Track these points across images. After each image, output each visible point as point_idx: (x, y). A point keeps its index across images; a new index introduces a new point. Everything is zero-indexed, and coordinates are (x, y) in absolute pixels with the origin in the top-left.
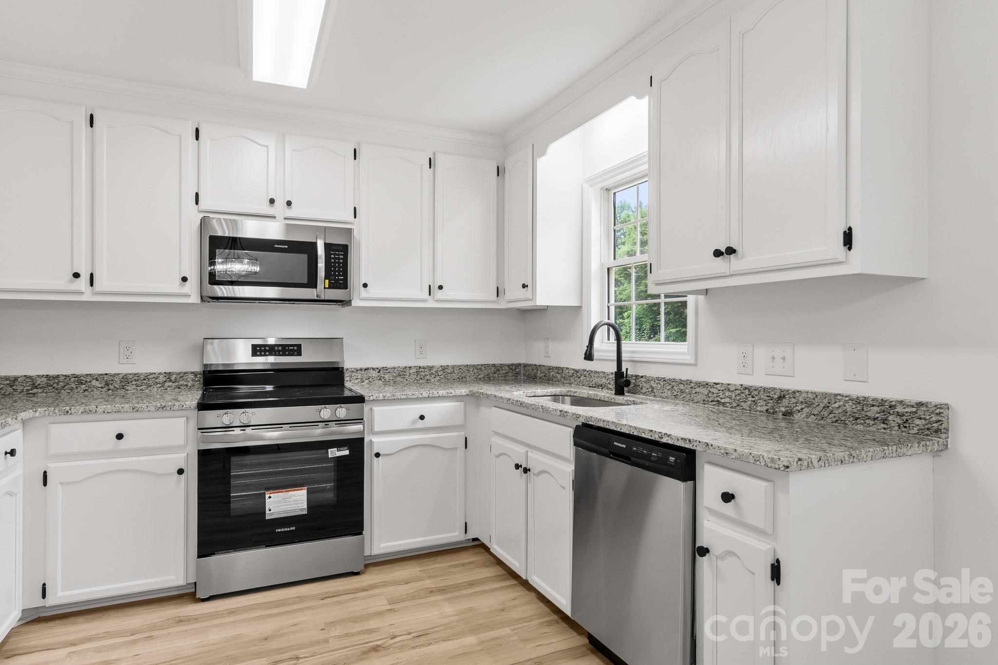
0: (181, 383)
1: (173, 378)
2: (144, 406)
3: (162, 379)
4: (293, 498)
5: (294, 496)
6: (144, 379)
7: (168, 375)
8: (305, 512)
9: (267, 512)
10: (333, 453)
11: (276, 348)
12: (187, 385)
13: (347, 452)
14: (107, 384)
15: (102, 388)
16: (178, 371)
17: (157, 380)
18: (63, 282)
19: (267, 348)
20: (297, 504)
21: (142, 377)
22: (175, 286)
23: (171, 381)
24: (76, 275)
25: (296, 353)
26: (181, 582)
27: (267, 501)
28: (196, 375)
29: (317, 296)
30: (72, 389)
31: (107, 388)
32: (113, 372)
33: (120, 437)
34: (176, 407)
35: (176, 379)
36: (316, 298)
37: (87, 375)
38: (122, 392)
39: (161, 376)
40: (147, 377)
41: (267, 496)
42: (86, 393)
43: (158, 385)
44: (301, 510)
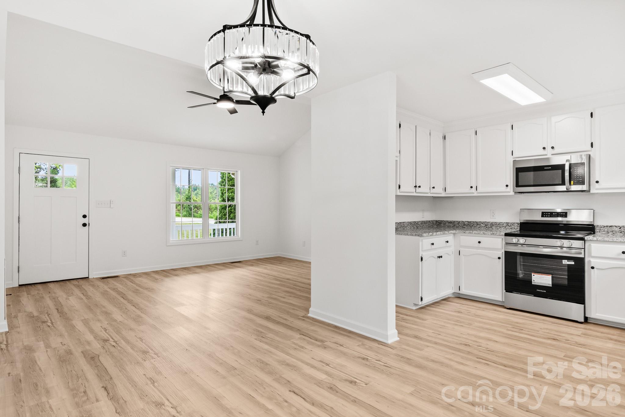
0: (513, 227)
1: (509, 225)
2: (487, 232)
3: (505, 225)
4: (545, 278)
5: (545, 277)
6: (499, 225)
7: (507, 223)
8: (551, 286)
9: (533, 281)
10: (565, 262)
11: (554, 214)
12: (515, 228)
13: (573, 263)
14: (486, 226)
15: (484, 227)
16: (511, 222)
17: (503, 225)
18: (468, 190)
19: (549, 214)
20: (547, 281)
21: (498, 224)
22: (504, 189)
23: (508, 226)
24: (471, 187)
25: (564, 216)
26: (500, 299)
27: (533, 277)
28: (518, 224)
29: (567, 189)
30: (475, 226)
31: (486, 227)
32: (488, 221)
33: (479, 242)
34: (498, 234)
35: (510, 225)
36: (566, 190)
37: (480, 222)
38: (491, 229)
39: (505, 224)
40: (500, 224)
41: (533, 275)
42: (479, 228)
43: (504, 227)
44: (549, 284)
